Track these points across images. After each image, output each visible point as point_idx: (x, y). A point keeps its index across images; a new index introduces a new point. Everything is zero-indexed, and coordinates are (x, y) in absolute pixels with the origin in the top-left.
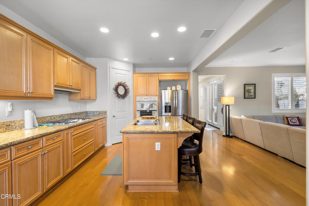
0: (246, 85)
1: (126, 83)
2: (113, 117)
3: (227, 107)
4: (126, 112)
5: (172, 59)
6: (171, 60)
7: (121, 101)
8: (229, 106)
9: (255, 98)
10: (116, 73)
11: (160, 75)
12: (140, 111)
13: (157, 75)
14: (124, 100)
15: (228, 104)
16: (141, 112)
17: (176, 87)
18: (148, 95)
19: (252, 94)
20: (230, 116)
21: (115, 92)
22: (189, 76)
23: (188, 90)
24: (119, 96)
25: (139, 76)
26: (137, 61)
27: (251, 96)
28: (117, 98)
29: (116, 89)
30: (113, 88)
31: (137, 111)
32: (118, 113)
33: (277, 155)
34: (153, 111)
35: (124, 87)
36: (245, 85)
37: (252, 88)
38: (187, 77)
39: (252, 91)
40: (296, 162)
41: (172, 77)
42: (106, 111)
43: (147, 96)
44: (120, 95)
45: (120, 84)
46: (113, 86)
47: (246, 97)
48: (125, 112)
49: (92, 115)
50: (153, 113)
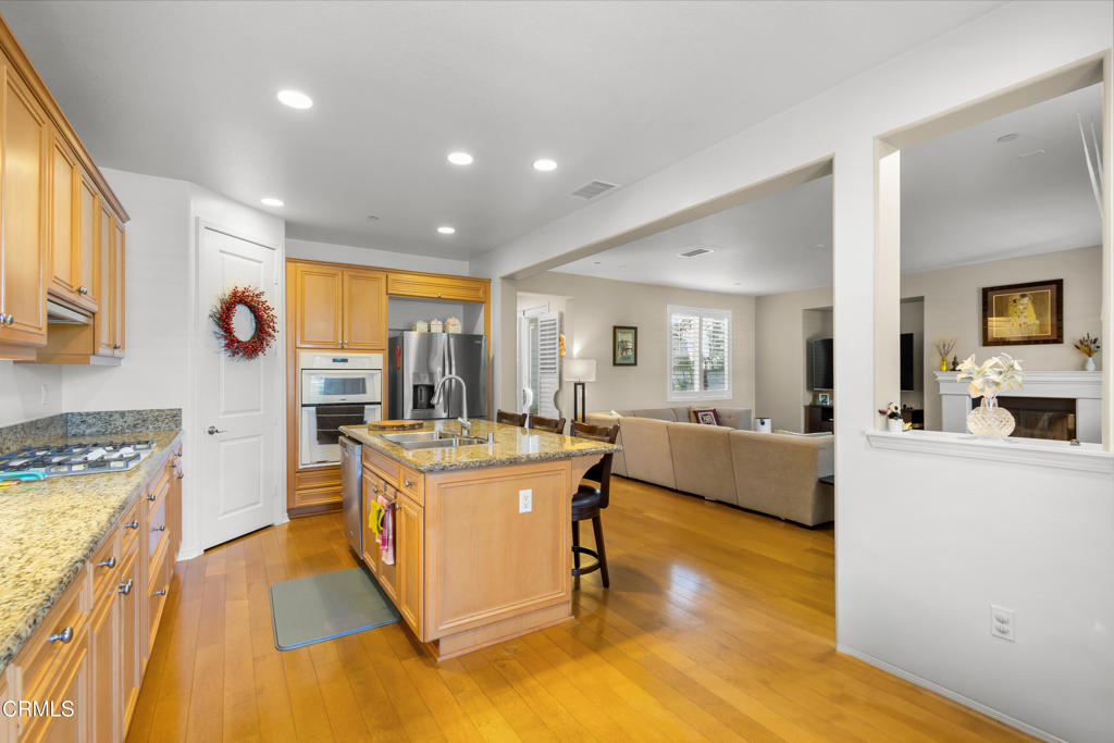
0: (617, 330)
1: (262, 293)
2: (211, 433)
3: (579, 388)
4: (258, 410)
5: (446, 230)
6: (446, 235)
7: (242, 365)
8: (583, 385)
9: (635, 364)
10: (221, 251)
11: (391, 276)
12: (314, 409)
13: (382, 276)
14: (253, 362)
15: (582, 381)
16: (318, 412)
17: (444, 321)
18: (345, 346)
19: (630, 353)
20: (586, 414)
21: (217, 329)
22: (487, 292)
23: (479, 337)
24: (234, 346)
25: (310, 273)
26: (303, 213)
27: (629, 358)
28: (224, 356)
29: (224, 319)
30: (209, 313)
31: (303, 406)
32: (228, 416)
33: (703, 498)
34: (366, 406)
35: (254, 310)
36: (615, 328)
37: (628, 337)
38: (481, 294)
39: (630, 345)
40: (741, 505)
41: (434, 289)
42: (180, 410)
43: (342, 348)
44: (238, 342)
45: (238, 299)
46: (211, 303)
47: (617, 362)
48: (255, 413)
49: (94, 429)
50: (366, 412)
